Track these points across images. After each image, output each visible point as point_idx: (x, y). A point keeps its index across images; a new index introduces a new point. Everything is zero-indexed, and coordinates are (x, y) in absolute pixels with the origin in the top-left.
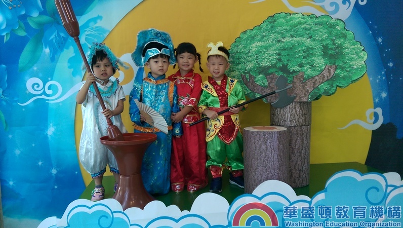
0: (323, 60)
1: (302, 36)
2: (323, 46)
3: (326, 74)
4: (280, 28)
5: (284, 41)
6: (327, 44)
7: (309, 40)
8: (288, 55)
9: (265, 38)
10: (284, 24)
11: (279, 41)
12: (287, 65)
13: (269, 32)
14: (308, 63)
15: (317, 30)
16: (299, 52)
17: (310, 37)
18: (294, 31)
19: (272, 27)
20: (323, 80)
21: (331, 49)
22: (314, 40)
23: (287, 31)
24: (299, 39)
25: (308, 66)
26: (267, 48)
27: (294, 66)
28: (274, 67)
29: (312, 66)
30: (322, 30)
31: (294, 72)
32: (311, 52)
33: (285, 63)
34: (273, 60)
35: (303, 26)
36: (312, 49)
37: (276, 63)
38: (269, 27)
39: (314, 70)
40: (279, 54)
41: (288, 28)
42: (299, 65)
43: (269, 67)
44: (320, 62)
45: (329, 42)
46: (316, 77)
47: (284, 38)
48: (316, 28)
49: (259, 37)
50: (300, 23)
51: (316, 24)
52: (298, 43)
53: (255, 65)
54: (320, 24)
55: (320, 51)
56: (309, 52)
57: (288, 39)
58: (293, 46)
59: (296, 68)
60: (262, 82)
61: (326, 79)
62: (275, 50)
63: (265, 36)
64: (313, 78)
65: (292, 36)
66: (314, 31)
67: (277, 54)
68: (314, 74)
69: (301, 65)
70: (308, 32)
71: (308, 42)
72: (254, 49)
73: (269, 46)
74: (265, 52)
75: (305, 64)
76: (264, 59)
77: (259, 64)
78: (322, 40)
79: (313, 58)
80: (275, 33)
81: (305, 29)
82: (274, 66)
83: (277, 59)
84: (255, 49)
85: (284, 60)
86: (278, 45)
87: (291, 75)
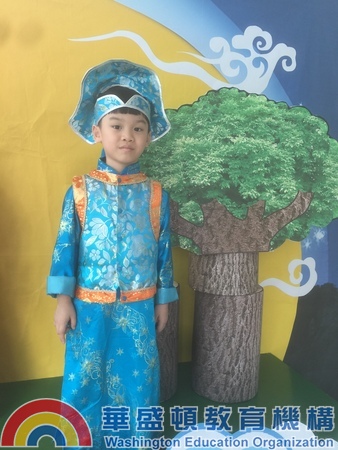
0: (294, 183)
1: (265, 137)
2: (295, 158)
3: (298, 206)
4: (228, 116)
5: (235, 141)
6: (302, 157)
7: (275, 145)
8: (240, 168)
9: (201, 132)
10: (236, 111)
11: (226, 141)
12: (239, 185)
13: (209, 120)
14: (272, 186)
15: (287, 130)
16: (259, 164)
17: (277, 141)
18: (252, 127)
19: (215, 112)
20: (293, 215)
21: (307, 165)
22: (283, 147)
23: (241, 124)
24: (259, 141)
25: (272, 191)
26: (204, 151)
27: (249, 189)
28: (215, 188)
29: (278, 191)
30: (295, 131)
31: (249, 199)
32: (277, 166)
33: (235, 182)
34: (214, 174)
35: (267, 120)
36: (279, 161)
37: (220, 181)
38: (209, 111)
39: (281, 198)
40: (225, 165)
41: (242, 119)
42: (258, 188)
43: (206, 188)
44: (290, 185)
45: (304, 153)
46: (283, 211)
47: (234, 136)
48: (287, 127)
49: (189, 127)
50: (262, 114)
51: (286, 120)
52: (257, 148)
53: (181, 182)
54: (293, 120)
55: (291, 168)
56: (274, 166)
57: (240, 139)
58: (250, 152)
59: (253, 193)
60: (194, 215)
61: (297, 214)
62: (218, 156)
63: (200, 127)
64: (278, 211)
65: (248, 135)
66: (283, 131)
67: (221, 164)
68: (280, 204)
69: (261, 189)
70: (274, 131)
71: (274, 149)
72: (179, 150)
73: (209, 147)
74: (199, 157)
75: (268, 187)
76: (198, 171)
77: (188, 180)
78: (295, 149)
79: (280, 178)
80: (219, 123)
81: (269, 125)
82: (215, 186)
83: (221, 173)
84: (181, 149)
85: (234, 176)
86: (224, 148)
87: (244, 205)
